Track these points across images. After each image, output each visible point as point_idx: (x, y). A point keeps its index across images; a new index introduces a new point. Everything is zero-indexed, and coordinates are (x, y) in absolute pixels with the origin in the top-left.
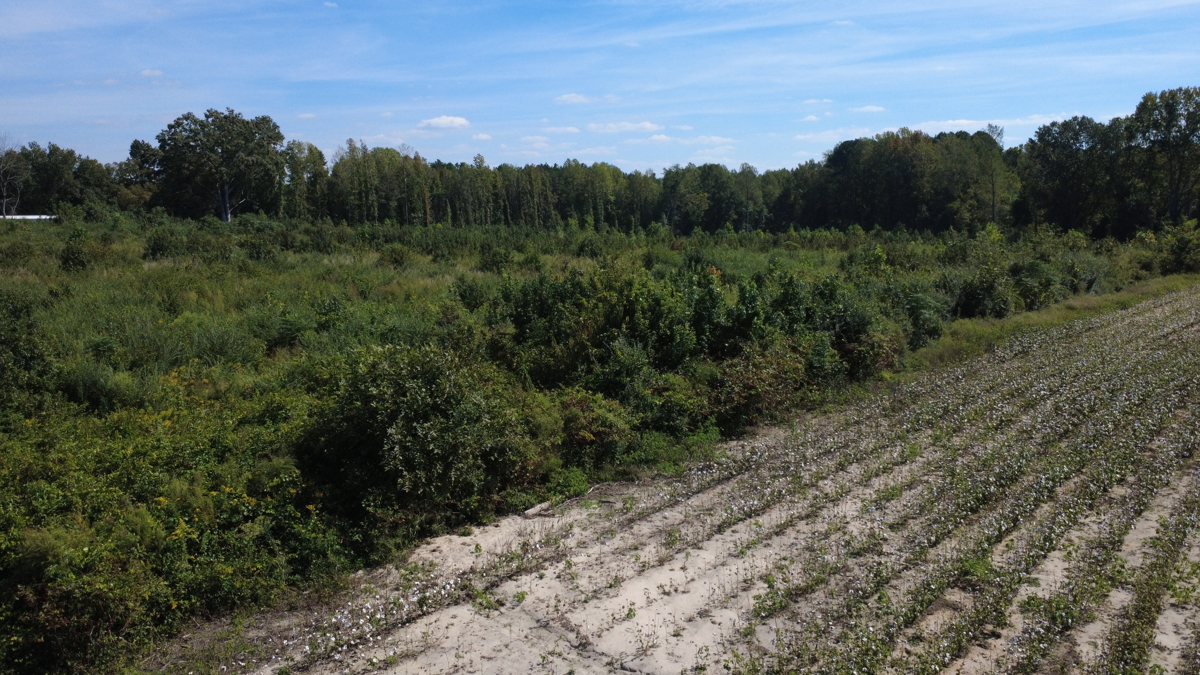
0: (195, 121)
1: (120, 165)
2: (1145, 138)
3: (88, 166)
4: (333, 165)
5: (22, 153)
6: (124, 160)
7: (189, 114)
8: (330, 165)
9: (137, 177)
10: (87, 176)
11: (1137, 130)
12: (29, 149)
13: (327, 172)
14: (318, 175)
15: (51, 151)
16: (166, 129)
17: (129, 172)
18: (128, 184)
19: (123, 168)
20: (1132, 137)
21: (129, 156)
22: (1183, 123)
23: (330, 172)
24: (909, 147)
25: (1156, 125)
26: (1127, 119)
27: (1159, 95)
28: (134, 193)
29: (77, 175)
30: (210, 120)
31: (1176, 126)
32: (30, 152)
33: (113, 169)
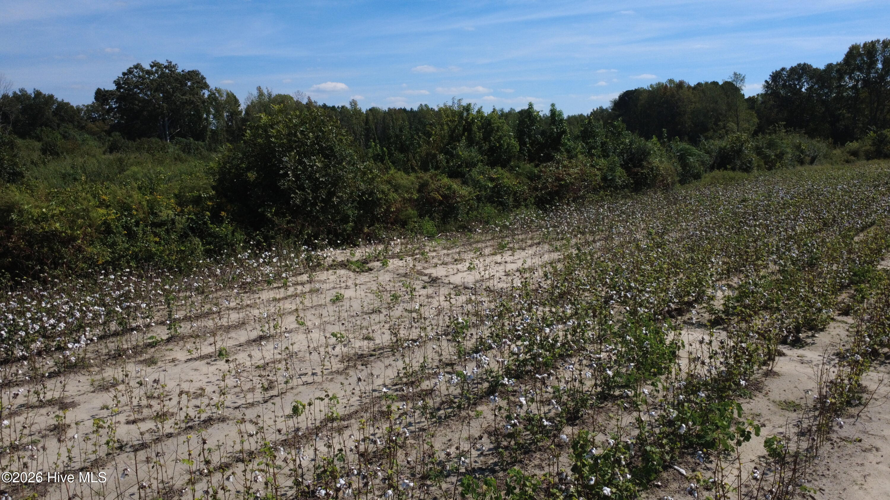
0: (142, 70)
1: (87, 106)
2: (851, 78)
3: (64, 107)
4: (245, 107)
5: (14, 96)
6: (90, 103)
7: (138, 65)
8: (243, 107)
9: (100, 116)
10: (62, 114)
11: (845, 73)
12: (19, 93)
13: (241, 112)
14: (234, 114)
15: (35, 95)
16: (121, 76)
17: (94, 112)
18: (94, 120)
19: (90, 109)
20: (841, 78)
21: (94, 100)
22: (880, 66)
23: (244, 112)
24: (675, 93)
25: (860, 69)
26: (838, 64)
27: (862, 46)
28: (97, 127)
29: (55, 113)
30: (154, 69)
31: (874, 68)
32: (19, 96)
33: (82, 110)
